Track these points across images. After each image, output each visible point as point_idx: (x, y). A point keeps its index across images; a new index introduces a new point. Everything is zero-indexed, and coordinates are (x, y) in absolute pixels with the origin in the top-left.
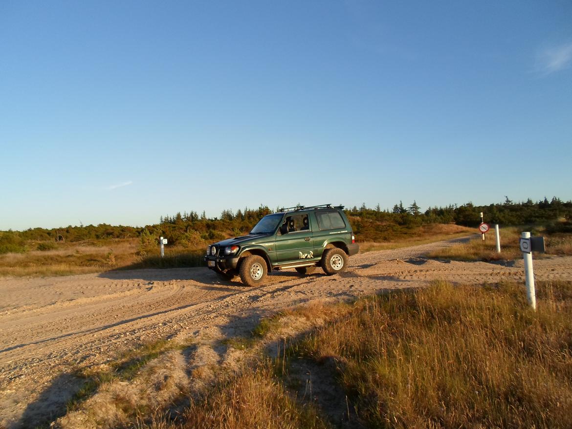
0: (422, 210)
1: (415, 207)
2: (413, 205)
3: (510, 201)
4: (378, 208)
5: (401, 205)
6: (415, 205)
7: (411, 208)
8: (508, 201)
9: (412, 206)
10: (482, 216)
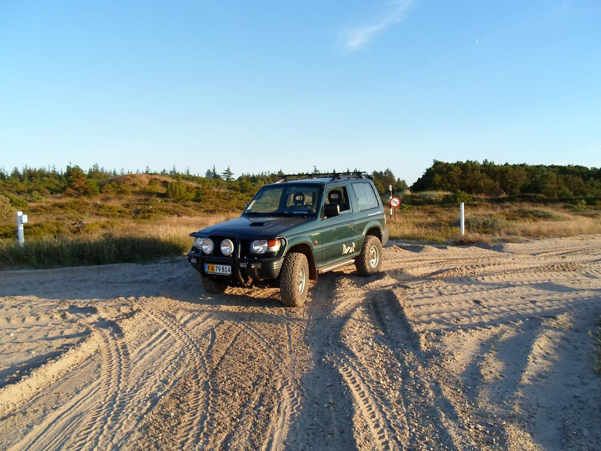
0: (235, 177)
1: (228, 172)
2: (227, 171)
3: (318, 171)
4: (188, 172)
5: (214, 170)
6: (228, 170)
7: (225, 174)
8: (316, 171)
9: (225, 172)
10: (391, 190)
